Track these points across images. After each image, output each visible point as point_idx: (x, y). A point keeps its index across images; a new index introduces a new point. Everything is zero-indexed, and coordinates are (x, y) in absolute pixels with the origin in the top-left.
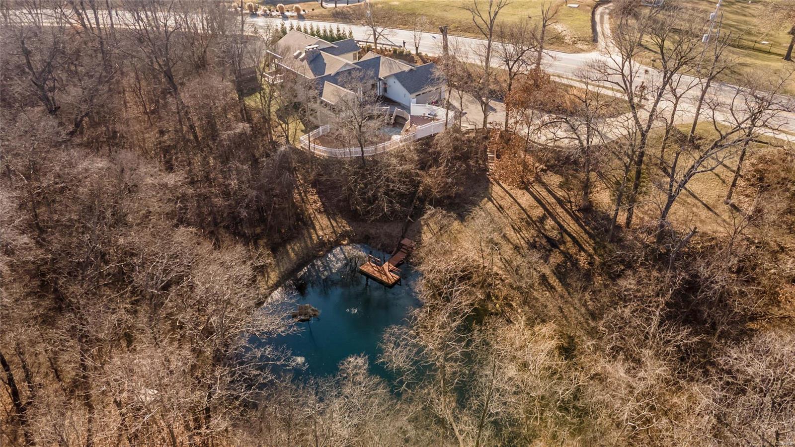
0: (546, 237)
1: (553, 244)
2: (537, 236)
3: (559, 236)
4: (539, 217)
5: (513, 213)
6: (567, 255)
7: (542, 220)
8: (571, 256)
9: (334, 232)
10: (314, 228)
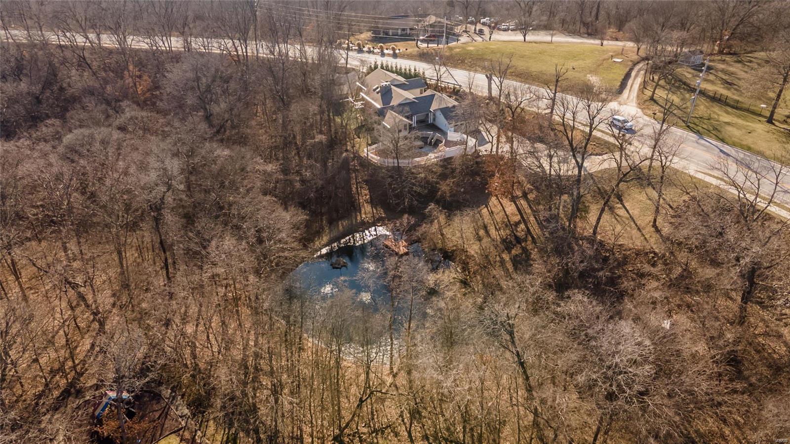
0: (515, 236)
1: (518, 240)
2: (510, 235)
3: (524, 237)
4: (515, 222)
5: (499, 218)
6: (525, 250)
7: (517, 224)
8: (527, 250)
9: (373, 217)
10: (360, 213)
